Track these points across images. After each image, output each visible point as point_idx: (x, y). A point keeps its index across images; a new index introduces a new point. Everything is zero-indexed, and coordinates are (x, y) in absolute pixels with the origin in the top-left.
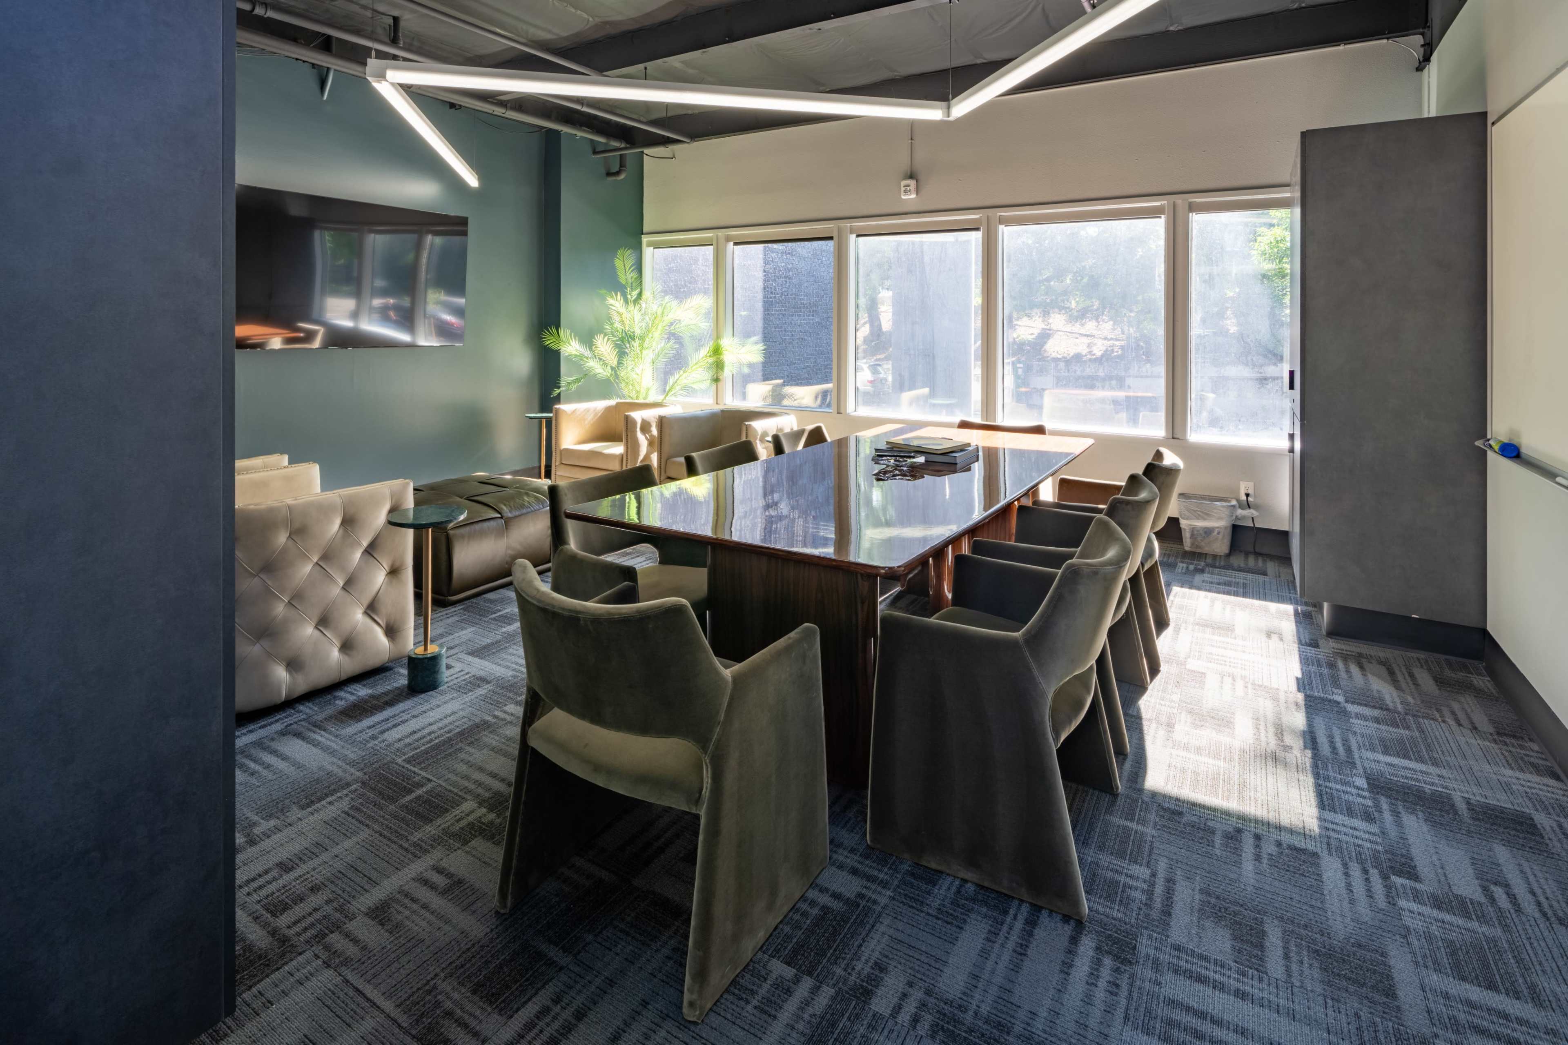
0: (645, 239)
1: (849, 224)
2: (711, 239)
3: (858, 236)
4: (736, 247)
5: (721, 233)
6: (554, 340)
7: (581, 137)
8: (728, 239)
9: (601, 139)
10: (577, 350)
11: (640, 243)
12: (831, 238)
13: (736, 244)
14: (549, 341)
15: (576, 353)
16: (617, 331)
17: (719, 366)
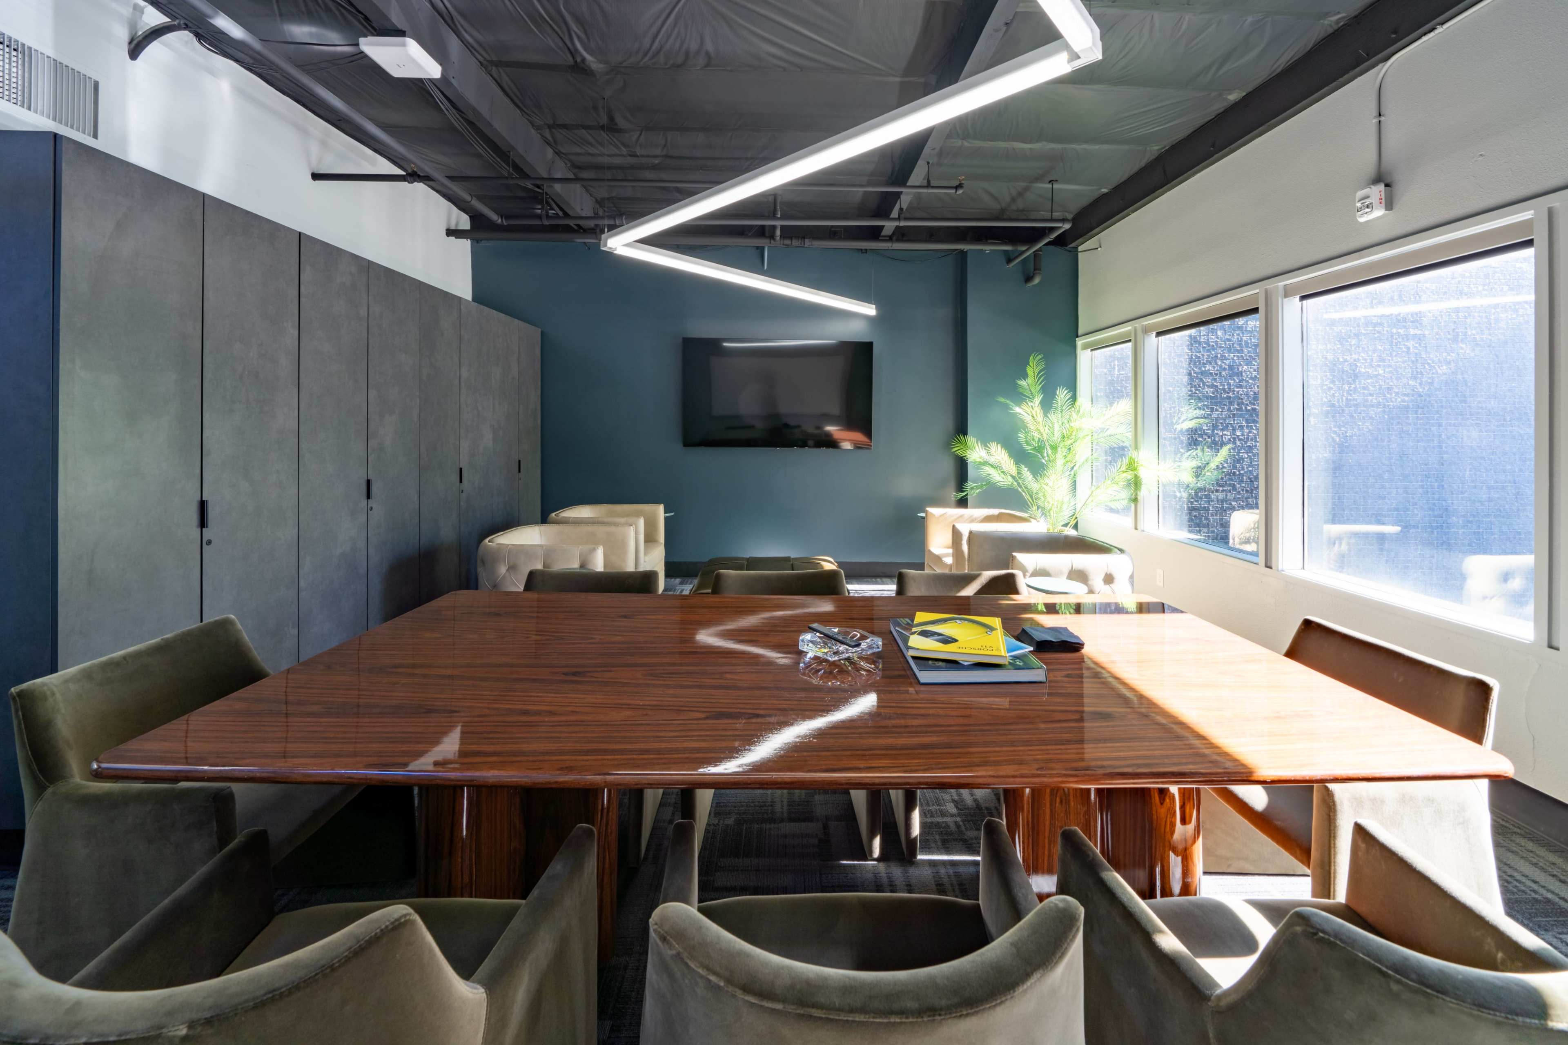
0: (1080, 342)
1: (1282, 284)
2: (1128, 333)
3: (1303, 298)
4: (1161, 338)
5: (1138, 324)
6: (961, 447)
7: (990, 250)
8: (1146, 330)
9: (1008, 248)
10: (981, 457)
11: (1075, 347)
12: (1255, 310)
13: (1159, 334)
14: (957, 450)
15: (981, 460)
16: (1033, 439)
17: (1136, 483)
